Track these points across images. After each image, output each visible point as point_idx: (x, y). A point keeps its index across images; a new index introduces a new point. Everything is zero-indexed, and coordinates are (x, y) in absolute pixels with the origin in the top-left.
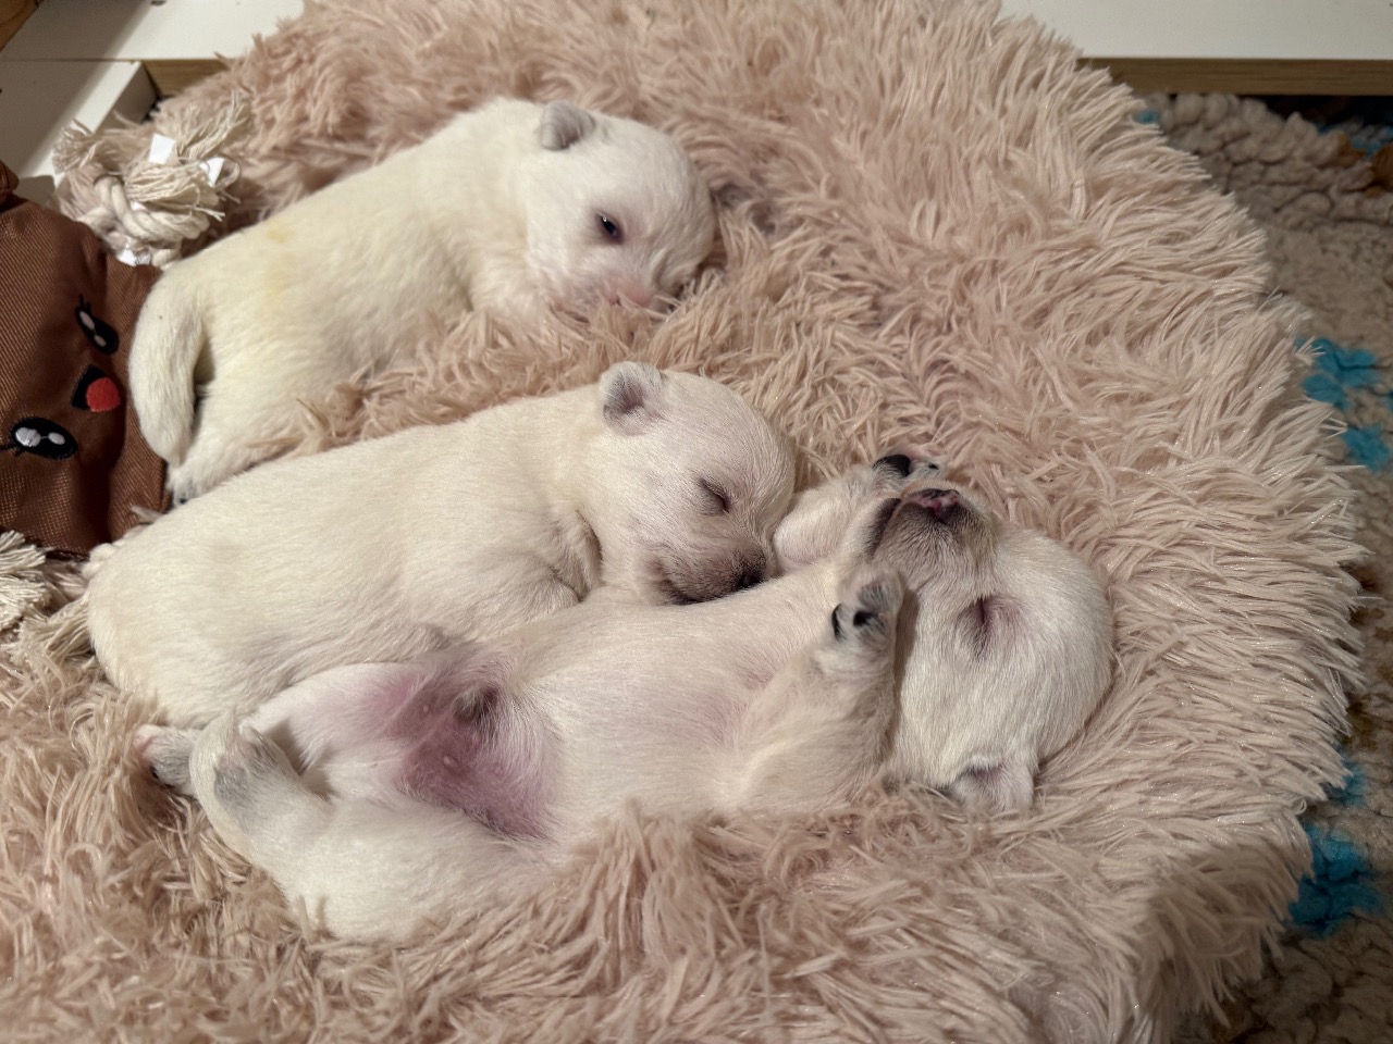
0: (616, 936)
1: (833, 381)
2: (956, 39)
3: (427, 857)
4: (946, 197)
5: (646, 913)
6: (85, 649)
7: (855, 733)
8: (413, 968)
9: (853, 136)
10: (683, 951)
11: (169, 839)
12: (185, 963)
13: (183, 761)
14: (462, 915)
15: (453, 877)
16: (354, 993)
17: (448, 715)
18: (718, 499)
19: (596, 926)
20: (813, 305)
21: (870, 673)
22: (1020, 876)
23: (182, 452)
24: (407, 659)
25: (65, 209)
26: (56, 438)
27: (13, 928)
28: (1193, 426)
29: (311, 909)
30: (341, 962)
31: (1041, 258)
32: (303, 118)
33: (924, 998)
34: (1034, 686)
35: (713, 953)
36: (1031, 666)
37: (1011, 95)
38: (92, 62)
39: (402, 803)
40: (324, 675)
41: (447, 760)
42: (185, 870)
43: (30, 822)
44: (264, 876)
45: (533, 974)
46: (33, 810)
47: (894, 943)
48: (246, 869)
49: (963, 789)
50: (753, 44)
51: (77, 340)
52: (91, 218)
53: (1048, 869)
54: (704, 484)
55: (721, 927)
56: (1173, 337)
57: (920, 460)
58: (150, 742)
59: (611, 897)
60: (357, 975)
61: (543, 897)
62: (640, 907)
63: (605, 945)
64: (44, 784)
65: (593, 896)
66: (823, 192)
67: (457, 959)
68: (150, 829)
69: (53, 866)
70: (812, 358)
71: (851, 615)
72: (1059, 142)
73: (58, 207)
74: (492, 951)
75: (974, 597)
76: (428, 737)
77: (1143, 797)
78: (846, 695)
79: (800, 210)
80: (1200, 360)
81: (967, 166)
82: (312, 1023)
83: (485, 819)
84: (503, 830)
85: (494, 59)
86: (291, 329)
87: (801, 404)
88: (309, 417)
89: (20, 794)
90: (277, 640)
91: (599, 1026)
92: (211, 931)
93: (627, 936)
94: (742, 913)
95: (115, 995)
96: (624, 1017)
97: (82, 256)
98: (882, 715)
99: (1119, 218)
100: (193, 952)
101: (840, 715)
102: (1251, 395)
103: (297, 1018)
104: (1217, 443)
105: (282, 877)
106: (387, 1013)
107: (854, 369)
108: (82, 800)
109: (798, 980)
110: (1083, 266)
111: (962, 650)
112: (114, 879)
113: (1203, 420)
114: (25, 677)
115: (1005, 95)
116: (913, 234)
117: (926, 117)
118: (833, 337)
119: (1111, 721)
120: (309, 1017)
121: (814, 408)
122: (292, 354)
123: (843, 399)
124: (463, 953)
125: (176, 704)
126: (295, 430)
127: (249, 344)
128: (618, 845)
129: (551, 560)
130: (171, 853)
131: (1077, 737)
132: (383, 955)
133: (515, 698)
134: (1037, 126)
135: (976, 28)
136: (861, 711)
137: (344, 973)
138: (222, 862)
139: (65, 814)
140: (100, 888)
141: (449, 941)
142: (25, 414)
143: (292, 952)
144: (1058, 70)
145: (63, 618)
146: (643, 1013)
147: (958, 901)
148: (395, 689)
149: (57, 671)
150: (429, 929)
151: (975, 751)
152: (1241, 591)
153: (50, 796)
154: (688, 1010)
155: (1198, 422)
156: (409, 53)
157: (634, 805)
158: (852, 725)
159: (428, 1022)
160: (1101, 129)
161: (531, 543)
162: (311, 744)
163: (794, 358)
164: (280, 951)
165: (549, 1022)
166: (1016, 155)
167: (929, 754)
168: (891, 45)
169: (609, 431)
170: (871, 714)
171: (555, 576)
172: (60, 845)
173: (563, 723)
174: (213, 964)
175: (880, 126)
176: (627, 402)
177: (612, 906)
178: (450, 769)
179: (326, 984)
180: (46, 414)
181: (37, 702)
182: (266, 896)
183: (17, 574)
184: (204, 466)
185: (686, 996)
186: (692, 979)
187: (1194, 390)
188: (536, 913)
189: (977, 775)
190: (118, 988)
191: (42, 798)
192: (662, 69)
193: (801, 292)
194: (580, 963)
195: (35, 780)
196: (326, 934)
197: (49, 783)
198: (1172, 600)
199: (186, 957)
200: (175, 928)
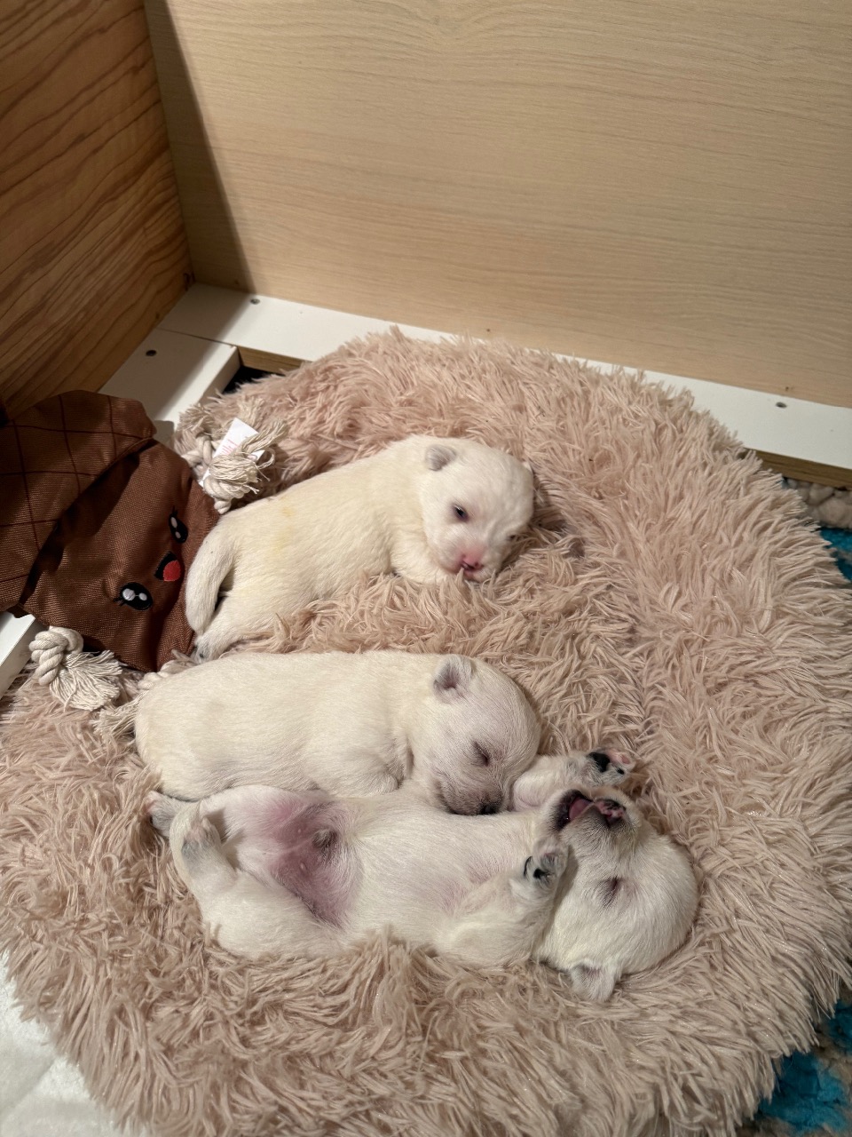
0: (360, 1000)
1: (585, 683)
2: (720, 486)
3: (278, 921)
4: (687, 584)
5: (379, 991)
6: (131, 734)
7: (520, 931)
8: (255, 978)
9: (642, 524)
10: (390, 1021)
11: (151, 860)
12: (145, 937)
13: (169, 818)
14: (287, 956)
15: (287, 936)
16: (222, 982)
17: (309, 841)
18: (483, 757)
19: (352, 990)
20: (590, 624)
21: (536, 903)
22: (586, 1044)
23: (204, 629)
24: (295, 791)
25: (177, 447)
26: (142, 597)
27: (68, 888)
28: (785, 795)
29: (213, 928)
30: (221, 963)
31: (729, 650)
32: (322, 422)
33: (503, 1093)
34: (629, 936)
35: (404, 1030)
36: (631, 925)
37: (748, 529)
38: (209, 340)
39: (272, 882)
40: (252, 787)
41: (302, 866)
42: (155, 881)
43: (88, 832)
44: (192, 899)
45: (313, 1007)
46: (90, 826)
47: (498, 1057)
48: (185, 891)
49: (575, 975)
50: (596, 450)
51: (166, 535)
52: (189, 456)
53: (601, 1045)
54: (476, 746)
55: (410, 1016)
56: (794, 731)
57: (615, 764)
58: (153, 803)
59: (363, 979)
60: (228, 974)
61: (330, 963)
62: (376, 987)
63: (352, 1005)
64: (98, 813)
65: (354, 974)
66: (615, 553)
67: (278, 983)
68: (143, 852)
69: (94, 860)
70: (575, 665)
71: (534, 869)
72: (766, 575)
73: (173, 446)
74: (297, 984)
75: (612, 875)
76: (296, 848)
77: (673, 1019)
78: (520, 911)
79: (598, 559)
80: (804, 753)
81: (704, 570)
82: (200, 993)
83: (311, 907)
84: (320, 915)
85: (441, 414)
86: (282, 571)
87: (558, 695)
88: (280, 626)
89: (86, 815)
90: (230, 763)
91: (337, 1048)
92: (161, 921)
93: (365, 1002)
94: (425, 1012)
95: (110, 944)
96: (351, 1048)
97: (180, 481)
98: (540, 925)
99: (790, 636)
100: (150, 933)
101: (514, 920)
102: (830, 784)
103: (193, 988)
104: (799, 809)
105: (204, 907)
106: (236, 1003)
107: (600, 677)
108: (115, 828)
109: (445, 1060)
110: (753, 664)
111: (596, 899)
112: (123, 881)
113: (793, 793)
114: (98, 744)
115: (744, 529)
116: (660, 601)
117: (687, 531)
118: (595, 651)
119: (674, 965)
120: (199, 990)
121: (567, 700)
122: (280, 585)
123: (587, 697)
124: (281, 981)
125: (169, 782)
126: (272, 627)
127: (258, 575)
128: (374, 950)
129: (387, 761)
130: (150, 870)
131: (652, 968)
132: (243, 966)
133: (347, 844)
134: (755, 559)
135: (735, 482)
136: (527, 921)
137: (221, 970)
138: (174, 883)
139: (105, 833)
140: (114, 883)
141: (276, 970)
142: (130, 581)
143: (199, 948)
144: (780, 526)
145: (122, 712)
146: (361, 1049)
147: (541, 1046)
148: (286, 808)
149: (115, 746)
150: (267, 959)
151: (587, 956)
152: (782, 908)
153: (100, 821)
154: (384, 1055)
155: (789, 794)
156: (392, 400)
157: (390, 928)
158: (520, 927)
159: (255, 1013)
160: (798, 570)
161: (377, 750)
162: (233, 827)
163: (563, 664)
164: (193, 946)
165: (314, 1036)
166: (736, 574)
167: (561, 951)
168: (679, 476)
169: (434, 698)
170: (532, 924)
171: (387, 770)
172: (99, 850)
173: (368, 869)
174: (158, 942)
175: (659, 526)
176: (448, 682)
177: (362, 983)
178: (302, 871)
179: (211, 973)
180: (141, 581)
181: (103, 761)
182: (192, 912)
183: (105, 678)
184: (218, 636)
185: (385, 1047)
186: (391, 1039)
187: (792, 772)
188: (324, 971)
189: (585, 970)
190: (111, 940)
191: (96, 821)
192: (538, 447)
193: (585, 613)
194: (337, 1009)
195: (93, 812)
196: (215, 943)
197: (101, 814)
198: (737, 900)
199: (147, 934)
200: (145, 915)
